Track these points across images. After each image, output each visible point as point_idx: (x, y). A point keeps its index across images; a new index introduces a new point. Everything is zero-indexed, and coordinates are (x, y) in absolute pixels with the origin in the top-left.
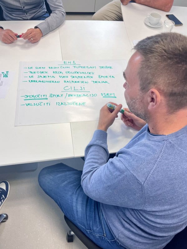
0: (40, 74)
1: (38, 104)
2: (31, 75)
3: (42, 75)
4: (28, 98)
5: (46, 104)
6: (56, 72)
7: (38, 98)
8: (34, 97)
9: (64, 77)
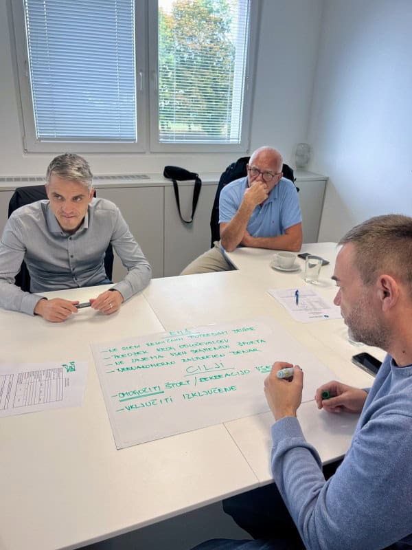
0: (134, 357)
1: (149, 404)
2: (118, 360)
3: (139, 357)
4: (126, 397)
5: (164, 402)
6: (163, 349)
7: (145, 393)
8: (136, 394)
9: (179, 354)
